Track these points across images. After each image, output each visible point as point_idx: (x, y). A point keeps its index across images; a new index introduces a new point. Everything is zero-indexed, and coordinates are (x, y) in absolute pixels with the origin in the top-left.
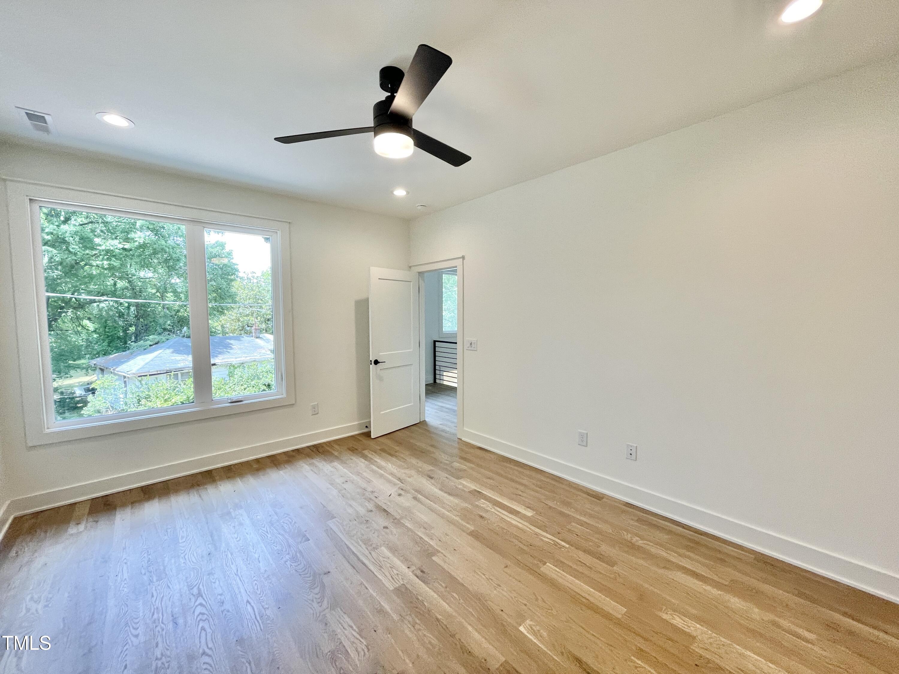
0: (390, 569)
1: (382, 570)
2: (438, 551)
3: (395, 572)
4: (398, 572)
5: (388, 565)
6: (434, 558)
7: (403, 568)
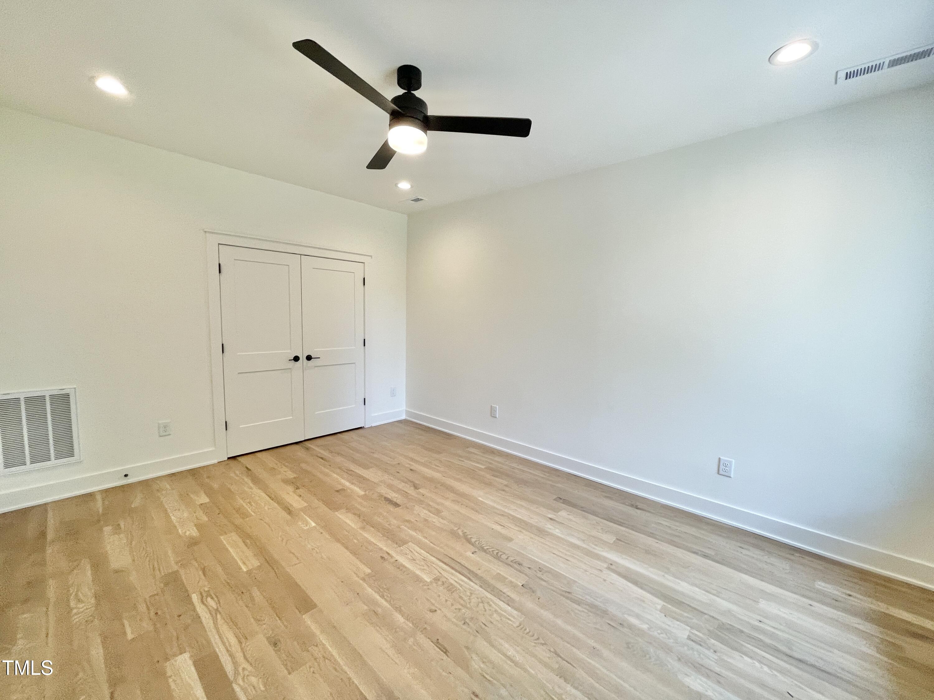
0: (415, 558)
1: (422, 557)
2: (364, 580)
3: (409, 557)
4: (407, 556)
5: (417, 562)
6: (368, 571)
7: (402, 560)
